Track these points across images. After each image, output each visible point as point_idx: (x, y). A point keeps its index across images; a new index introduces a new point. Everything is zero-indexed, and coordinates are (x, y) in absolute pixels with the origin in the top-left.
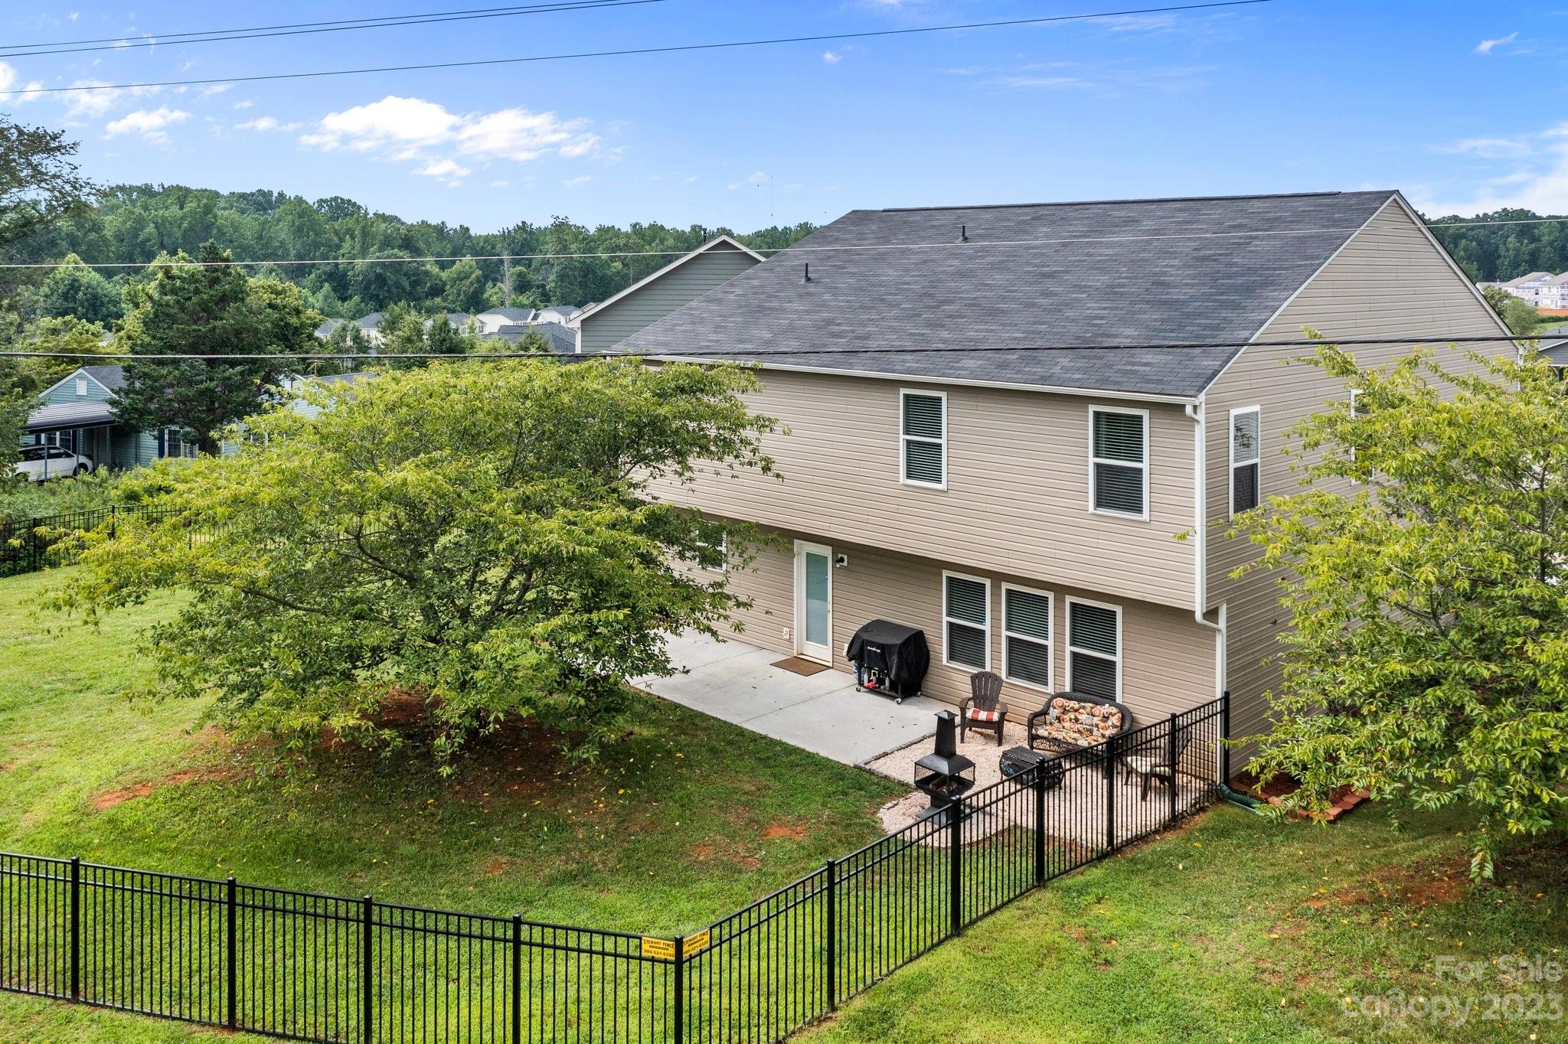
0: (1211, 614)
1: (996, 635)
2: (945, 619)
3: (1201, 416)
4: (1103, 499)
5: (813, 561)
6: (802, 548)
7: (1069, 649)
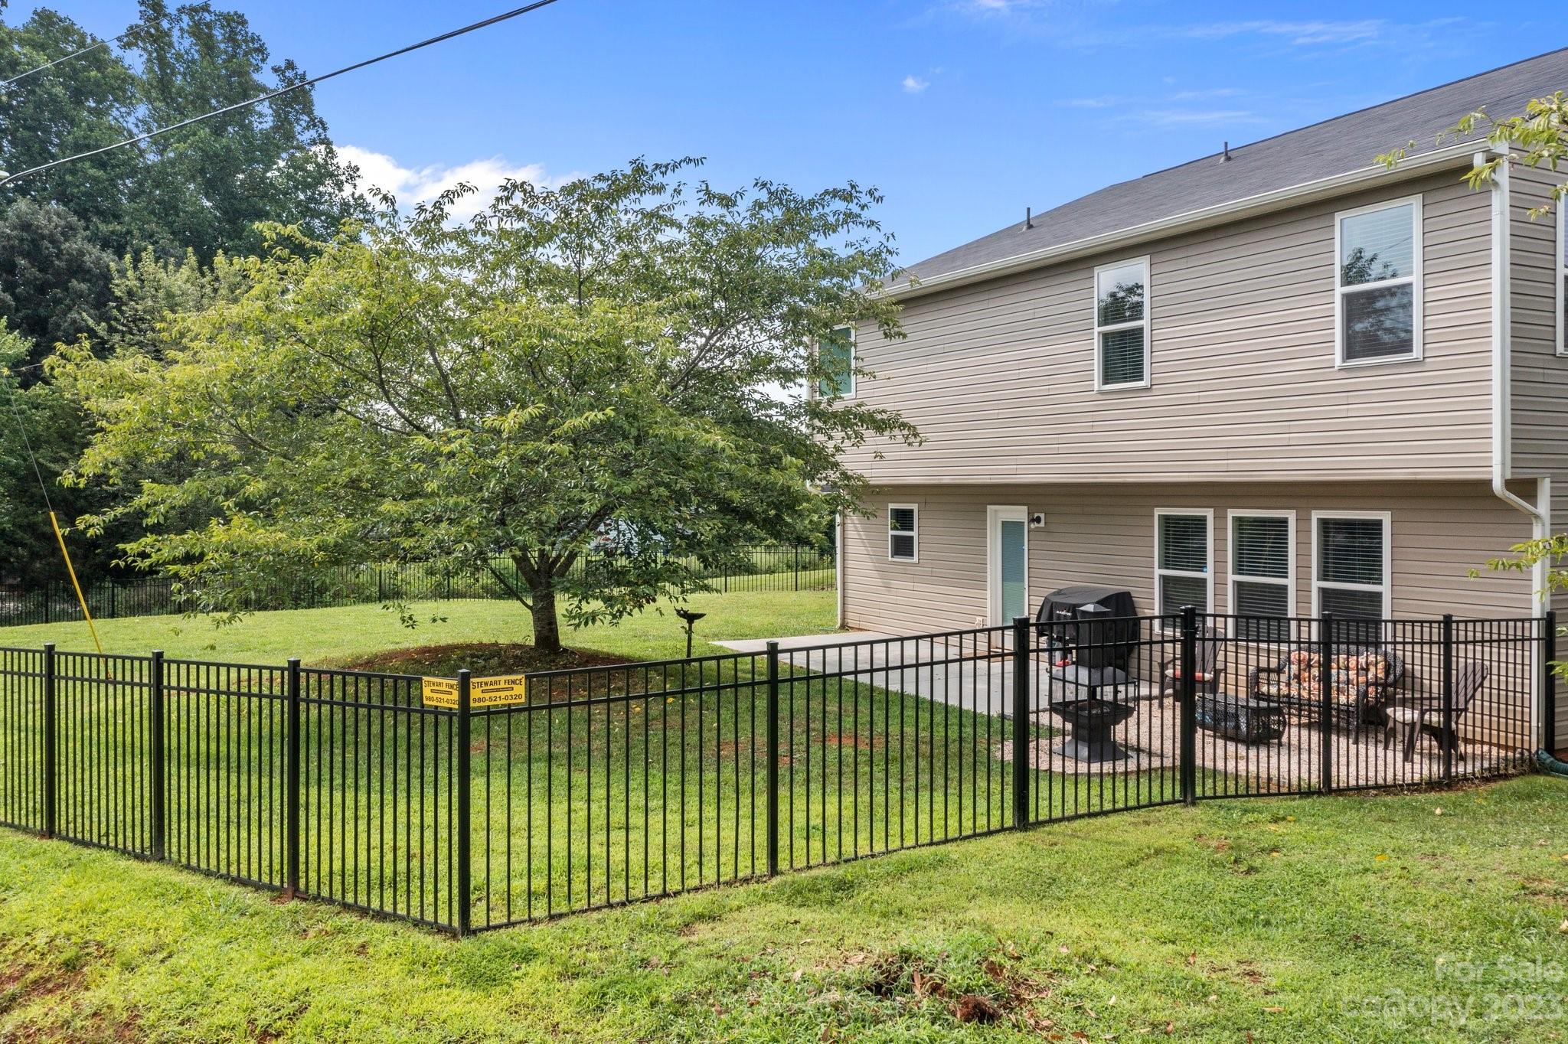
0: (1525, 488)
1: (1220, 583)
2: (1158, 572)
3: (1503, 176)
4: (1357, 346)
5: (1011, 530)
6: (999, 514)
7: (1316, 584)
